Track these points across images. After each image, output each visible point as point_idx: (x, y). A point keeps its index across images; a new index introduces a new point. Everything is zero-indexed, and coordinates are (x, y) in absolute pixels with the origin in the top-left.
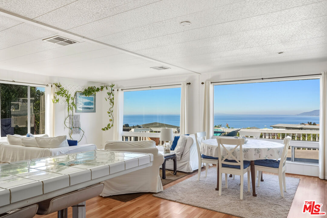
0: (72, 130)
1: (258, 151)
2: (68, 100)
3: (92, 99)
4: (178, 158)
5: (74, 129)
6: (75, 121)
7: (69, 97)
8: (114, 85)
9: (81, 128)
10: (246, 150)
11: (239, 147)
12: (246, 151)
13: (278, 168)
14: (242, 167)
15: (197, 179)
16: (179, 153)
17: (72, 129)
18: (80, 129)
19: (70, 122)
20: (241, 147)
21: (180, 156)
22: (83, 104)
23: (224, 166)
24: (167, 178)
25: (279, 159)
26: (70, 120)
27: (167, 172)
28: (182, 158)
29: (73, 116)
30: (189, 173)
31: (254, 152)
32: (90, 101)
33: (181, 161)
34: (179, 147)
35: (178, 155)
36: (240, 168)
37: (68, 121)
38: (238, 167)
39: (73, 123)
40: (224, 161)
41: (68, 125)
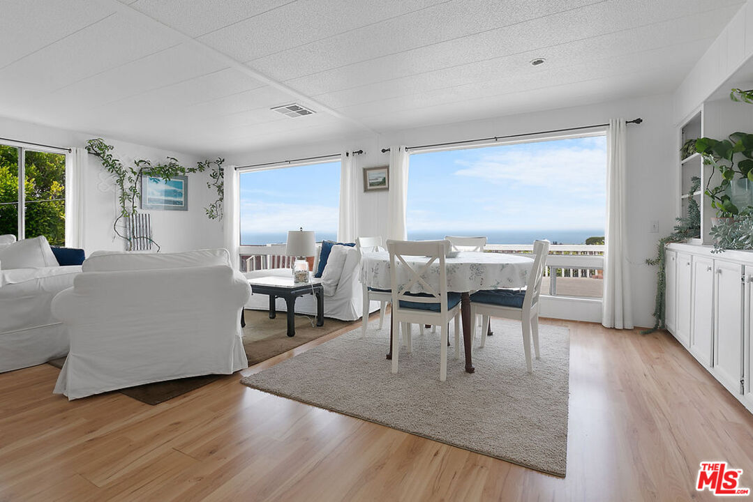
0: (131, 243)
1: (477, 269)
2: (121, 182)
3: (178, 185)
4: (328, 292)
5: (135, 240)
6: (138, 224)
7: (124, 176)
8: (223, 161)
9: (153, 239)
10: (450, 269)
11: (437, 261)
12: (452, 269)
13: (521, 307)
14: (444, 306)
15: (360, 335)
16: (331, 281)
17: (132, 240)
18: (150, 240)
19: (128, 226)
20: (442, 261)
21: (331, 290)
22: (159, 194)
23: (403, 305)
24: (297, 333)
25: (525, 288)
26: (126, 223)
27: (298, 322)
28: (338, 290)
29: (134, 216)
30: (350, 323)
31: (468, 273)
32: (174, 189)
33: (334, 298)
34: (331, 270)
35: (329, 285)
36: (439, 311)
37: (121, 223)
38: (436, 308)
39: (133, 228)
40: (404, 294)
41: (121, 231)
